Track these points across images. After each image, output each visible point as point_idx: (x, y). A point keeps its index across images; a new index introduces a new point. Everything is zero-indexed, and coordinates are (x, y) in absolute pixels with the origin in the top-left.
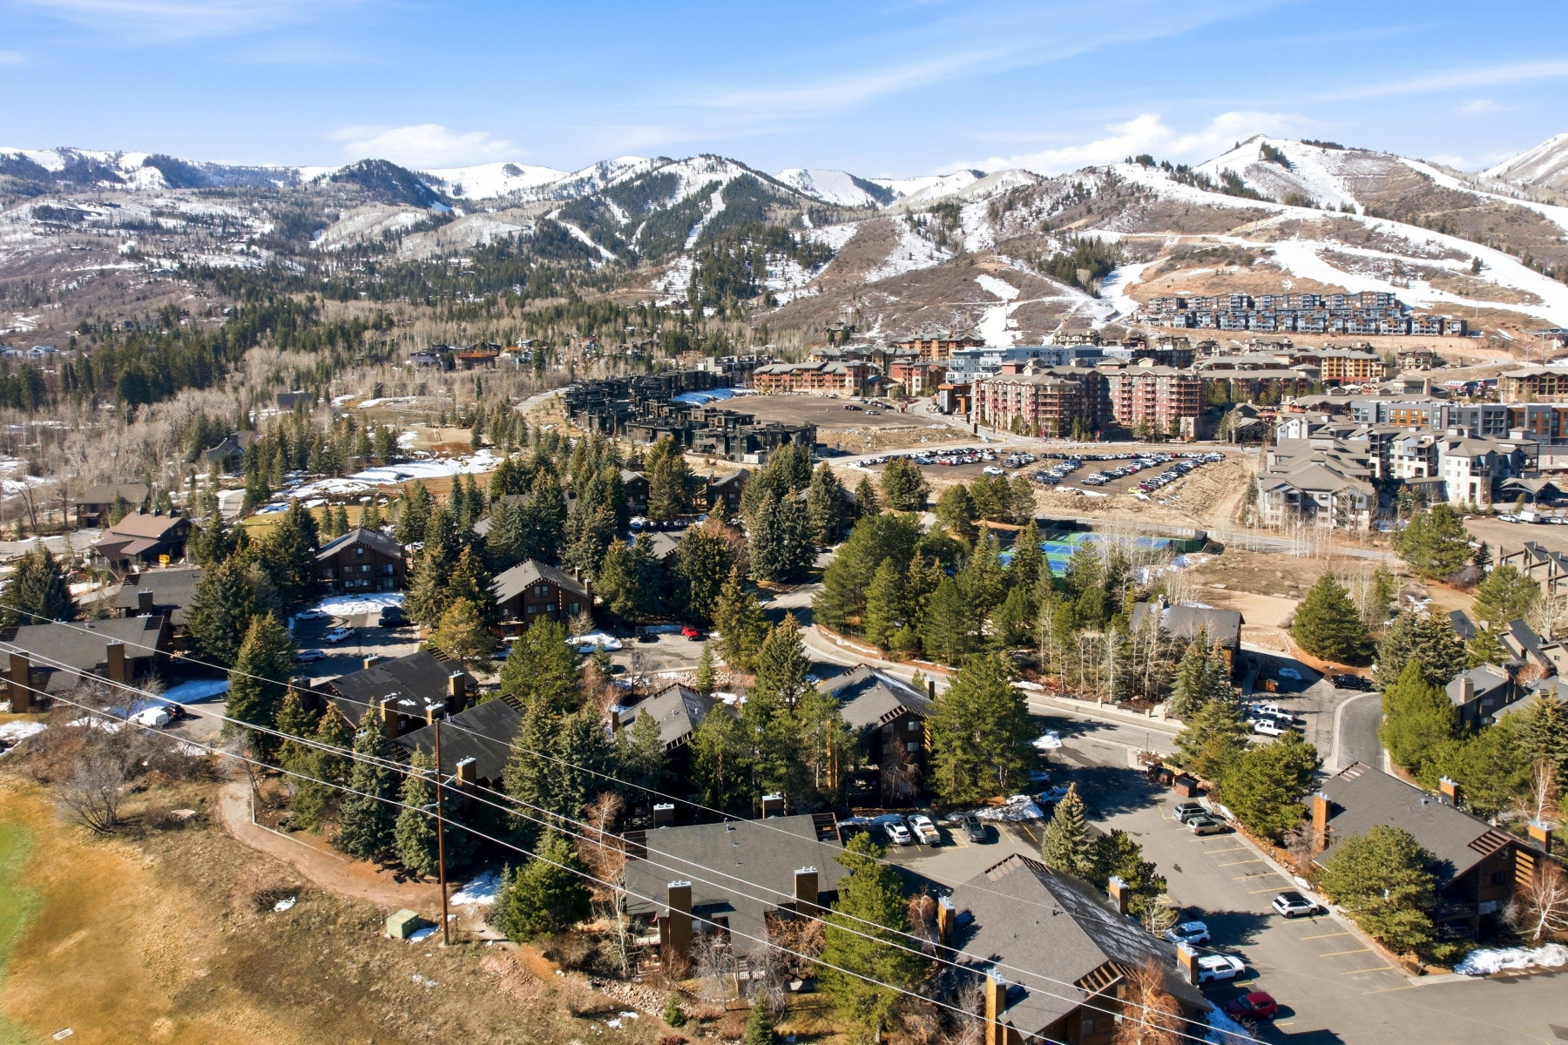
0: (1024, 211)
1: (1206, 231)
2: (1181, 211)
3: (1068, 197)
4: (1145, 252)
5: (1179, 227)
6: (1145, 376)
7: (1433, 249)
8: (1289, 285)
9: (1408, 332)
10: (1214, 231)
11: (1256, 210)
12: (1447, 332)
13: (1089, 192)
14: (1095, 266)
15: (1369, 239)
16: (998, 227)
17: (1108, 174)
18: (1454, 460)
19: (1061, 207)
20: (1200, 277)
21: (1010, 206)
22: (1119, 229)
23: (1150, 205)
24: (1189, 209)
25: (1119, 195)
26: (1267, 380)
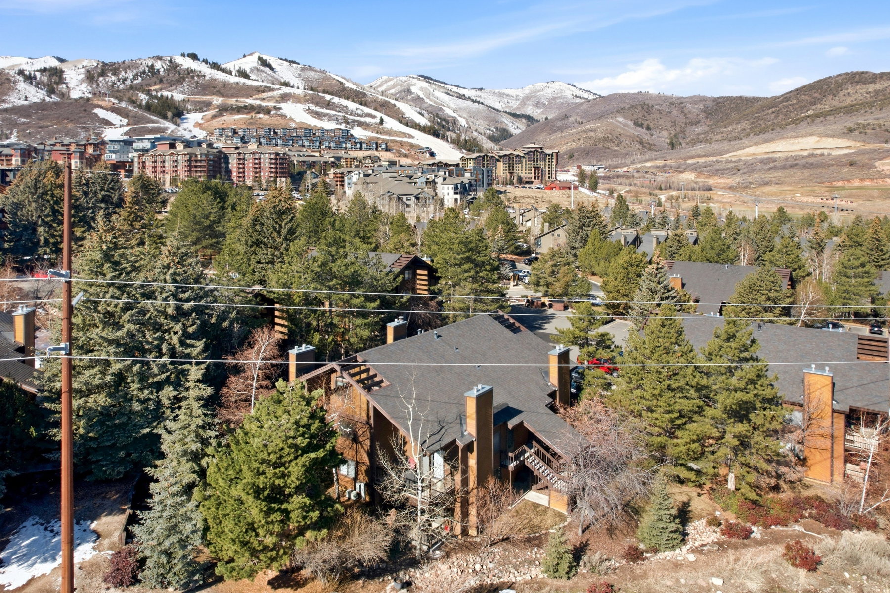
0: (114, 78)
1: (237, 97)
2: (221, 85)
3: (144, 72)
4: (202, 107)
5: (220, 94)
6: (254, 153)
7: (359, 112)
8: (293, 125)
9: (361, 149)
10: (243, 97)
11: (265, 87)
12: (380, 149)
13: (158, 71)
14: (175, 111)
15: (329, 105)
16: (94, 86)
17: (171, 61)
18: (446, 187)
19: (140, 78)
20: (241, 119)
21: (103, 73)
22: (182, 93)
23: (201, 80)
24: (225, 84)
25: (180, 73)
26: (314, 162)
